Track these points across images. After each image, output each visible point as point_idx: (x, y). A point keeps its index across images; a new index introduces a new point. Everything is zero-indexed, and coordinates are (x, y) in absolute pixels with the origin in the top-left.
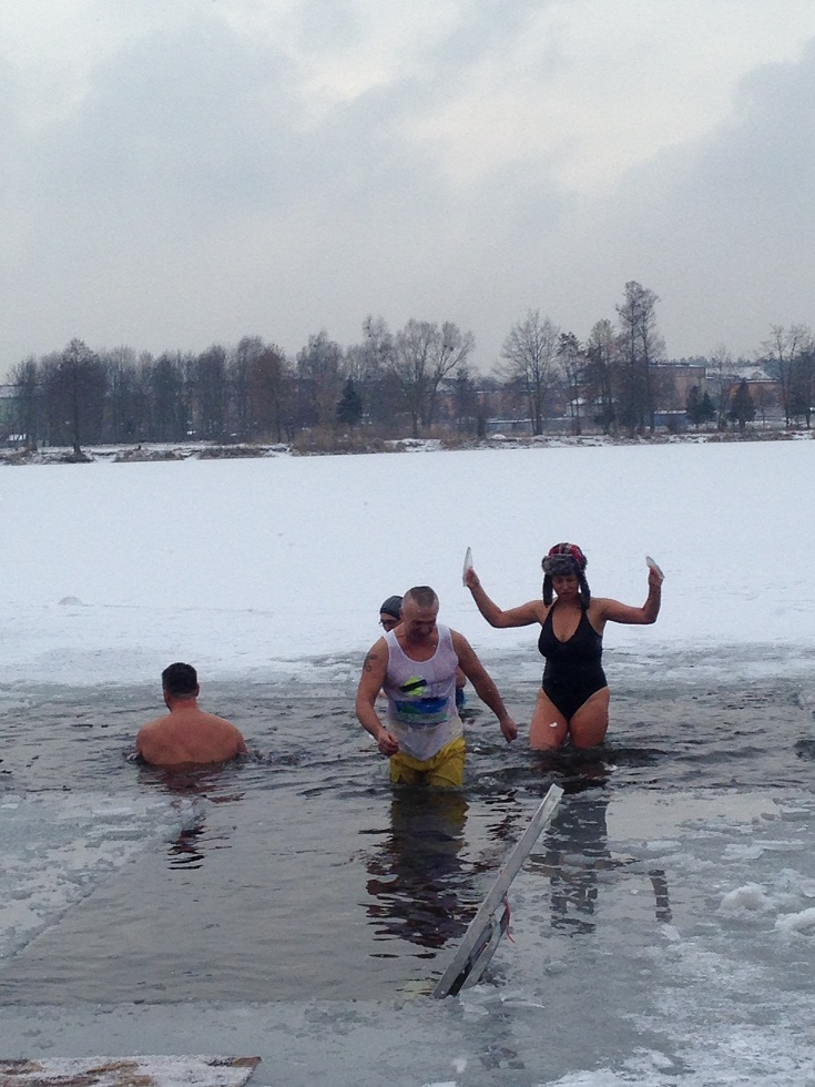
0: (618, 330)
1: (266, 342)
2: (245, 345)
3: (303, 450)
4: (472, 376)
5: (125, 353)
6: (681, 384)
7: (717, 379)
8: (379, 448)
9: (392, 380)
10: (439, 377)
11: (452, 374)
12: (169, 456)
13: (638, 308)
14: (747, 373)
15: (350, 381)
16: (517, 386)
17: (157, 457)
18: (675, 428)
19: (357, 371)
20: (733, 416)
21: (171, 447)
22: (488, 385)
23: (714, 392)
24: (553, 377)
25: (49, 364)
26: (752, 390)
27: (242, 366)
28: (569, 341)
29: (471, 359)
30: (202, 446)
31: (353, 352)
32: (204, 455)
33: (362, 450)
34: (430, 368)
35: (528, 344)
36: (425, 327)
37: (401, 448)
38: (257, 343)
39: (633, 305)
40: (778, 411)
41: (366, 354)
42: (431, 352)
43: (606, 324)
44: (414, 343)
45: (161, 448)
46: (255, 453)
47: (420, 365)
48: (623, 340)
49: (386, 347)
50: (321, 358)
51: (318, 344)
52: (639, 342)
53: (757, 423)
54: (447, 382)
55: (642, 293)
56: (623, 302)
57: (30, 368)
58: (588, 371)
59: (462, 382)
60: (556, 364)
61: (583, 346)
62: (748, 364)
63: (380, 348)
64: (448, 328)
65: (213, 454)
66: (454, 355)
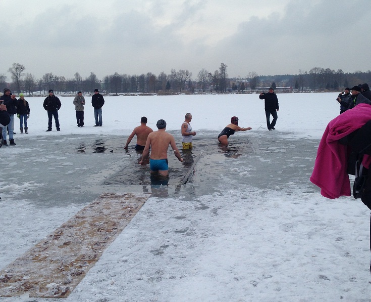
0: (219, 72)
1: (152, 74)
2: (148, 74)
3: (159, 94)
4: (191, 81)
5: (125, 75)
6: (231, 83)
7: (238, 82)
8: (174, 94)
9: (176, 81)
10: (185, 81)
11: (187, 80)
12: (134, 95)
13: (223, 68)
14: (244, 81)
15: (168, 82)
16: (200, 83)
17: (131, 95)
18: (230, 91)
19: (169, 79)
20: (241, 89)
21: (134, 93)
22: (195, 82)
23: (237, 84)
24: (207, 81)
25: (111, 77)
26: (245, 84)
27: (148, 78)
28: (210, 74)
29: (191, 77)
30: (140, 93)
31: (169, 76)
32: (140, 95)
33: (171, 95)
34: (184, 79)
35: (202, 75)
36: (183, 71)
37: (178, 94)
38: (151, 73)
39: (222, 68)
40: (250, 88)
41: (171, 76)
42: (184, 76)
43: (217, 71)
44: (180, 74)
45: (132, 93)
46: (150, 95)
47: (181, 78)
48: (220, 74)
49: (175, 75)
50: (163, 77)
51: (162, 74)
52: (223, 74)
53: (245, 90)
54: (187, 82)
55: (224, 65)
56: (221, 67)
57: (107, 77)
58: (213, 80)
59: (190, 82)
60: (207, 79)
61: (213, 75)
62: (244, 79)
63: (174, 75)
64: (187, 71)
65: (142, 95)
66: (188, 77)
